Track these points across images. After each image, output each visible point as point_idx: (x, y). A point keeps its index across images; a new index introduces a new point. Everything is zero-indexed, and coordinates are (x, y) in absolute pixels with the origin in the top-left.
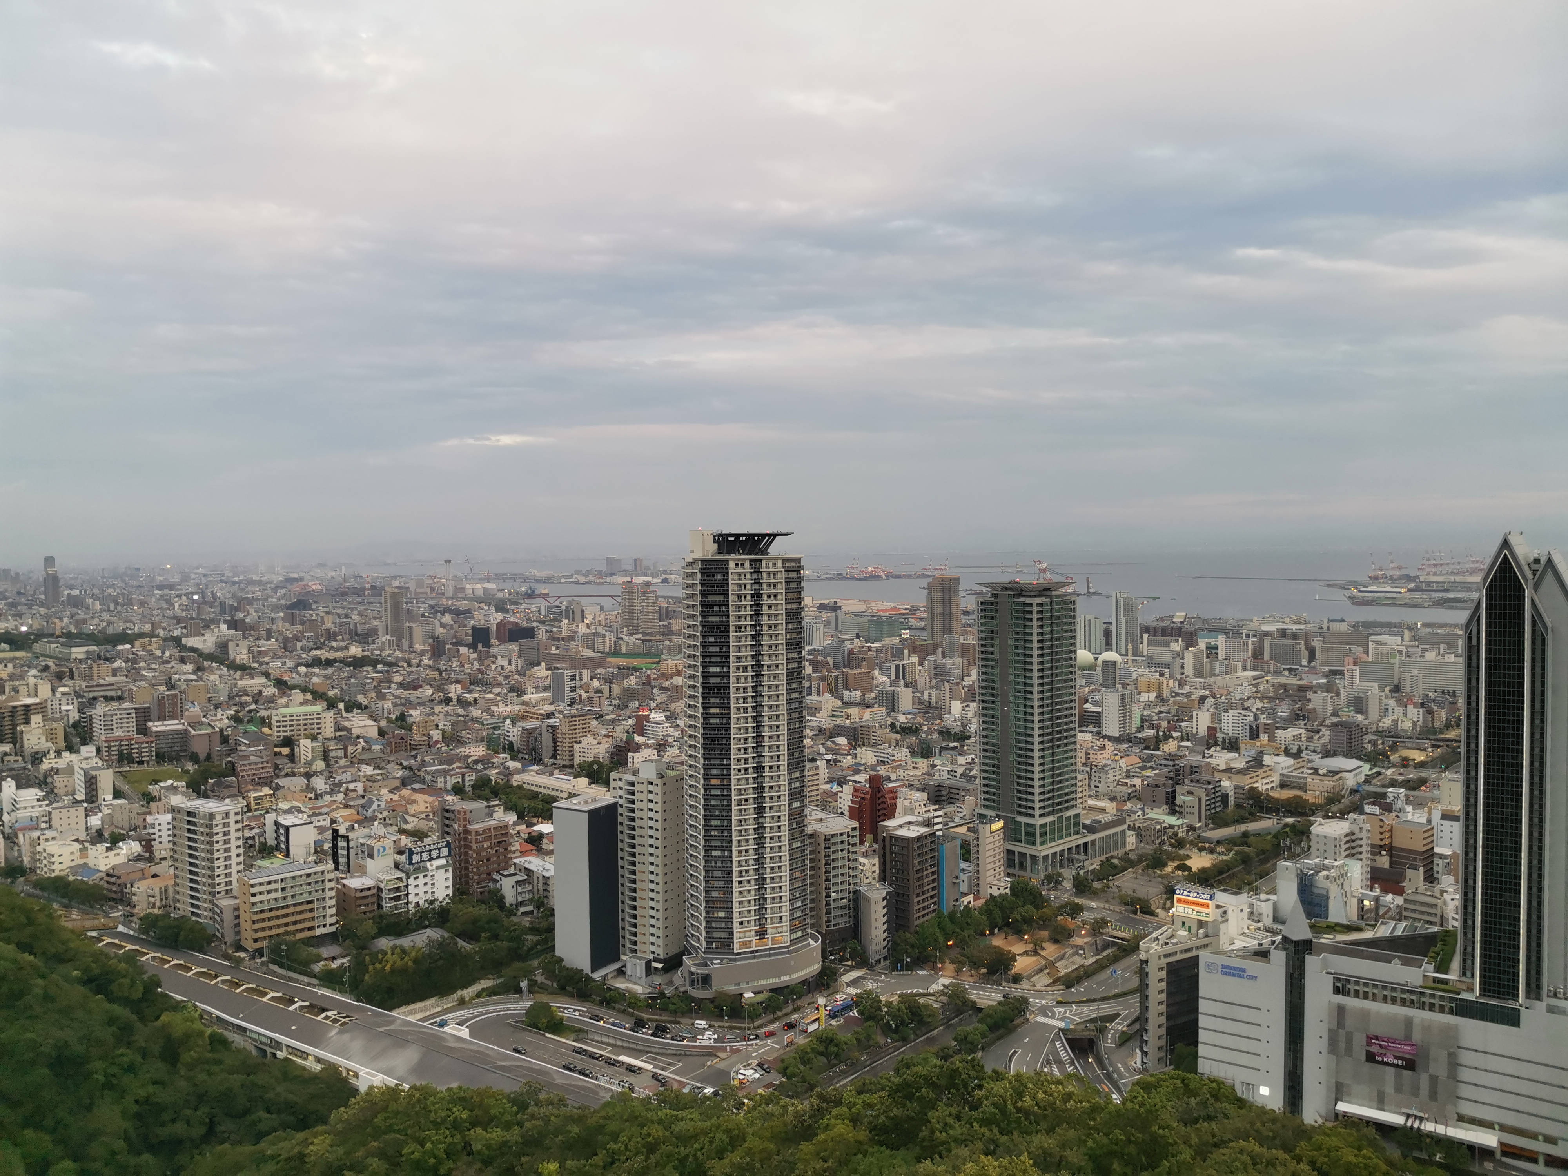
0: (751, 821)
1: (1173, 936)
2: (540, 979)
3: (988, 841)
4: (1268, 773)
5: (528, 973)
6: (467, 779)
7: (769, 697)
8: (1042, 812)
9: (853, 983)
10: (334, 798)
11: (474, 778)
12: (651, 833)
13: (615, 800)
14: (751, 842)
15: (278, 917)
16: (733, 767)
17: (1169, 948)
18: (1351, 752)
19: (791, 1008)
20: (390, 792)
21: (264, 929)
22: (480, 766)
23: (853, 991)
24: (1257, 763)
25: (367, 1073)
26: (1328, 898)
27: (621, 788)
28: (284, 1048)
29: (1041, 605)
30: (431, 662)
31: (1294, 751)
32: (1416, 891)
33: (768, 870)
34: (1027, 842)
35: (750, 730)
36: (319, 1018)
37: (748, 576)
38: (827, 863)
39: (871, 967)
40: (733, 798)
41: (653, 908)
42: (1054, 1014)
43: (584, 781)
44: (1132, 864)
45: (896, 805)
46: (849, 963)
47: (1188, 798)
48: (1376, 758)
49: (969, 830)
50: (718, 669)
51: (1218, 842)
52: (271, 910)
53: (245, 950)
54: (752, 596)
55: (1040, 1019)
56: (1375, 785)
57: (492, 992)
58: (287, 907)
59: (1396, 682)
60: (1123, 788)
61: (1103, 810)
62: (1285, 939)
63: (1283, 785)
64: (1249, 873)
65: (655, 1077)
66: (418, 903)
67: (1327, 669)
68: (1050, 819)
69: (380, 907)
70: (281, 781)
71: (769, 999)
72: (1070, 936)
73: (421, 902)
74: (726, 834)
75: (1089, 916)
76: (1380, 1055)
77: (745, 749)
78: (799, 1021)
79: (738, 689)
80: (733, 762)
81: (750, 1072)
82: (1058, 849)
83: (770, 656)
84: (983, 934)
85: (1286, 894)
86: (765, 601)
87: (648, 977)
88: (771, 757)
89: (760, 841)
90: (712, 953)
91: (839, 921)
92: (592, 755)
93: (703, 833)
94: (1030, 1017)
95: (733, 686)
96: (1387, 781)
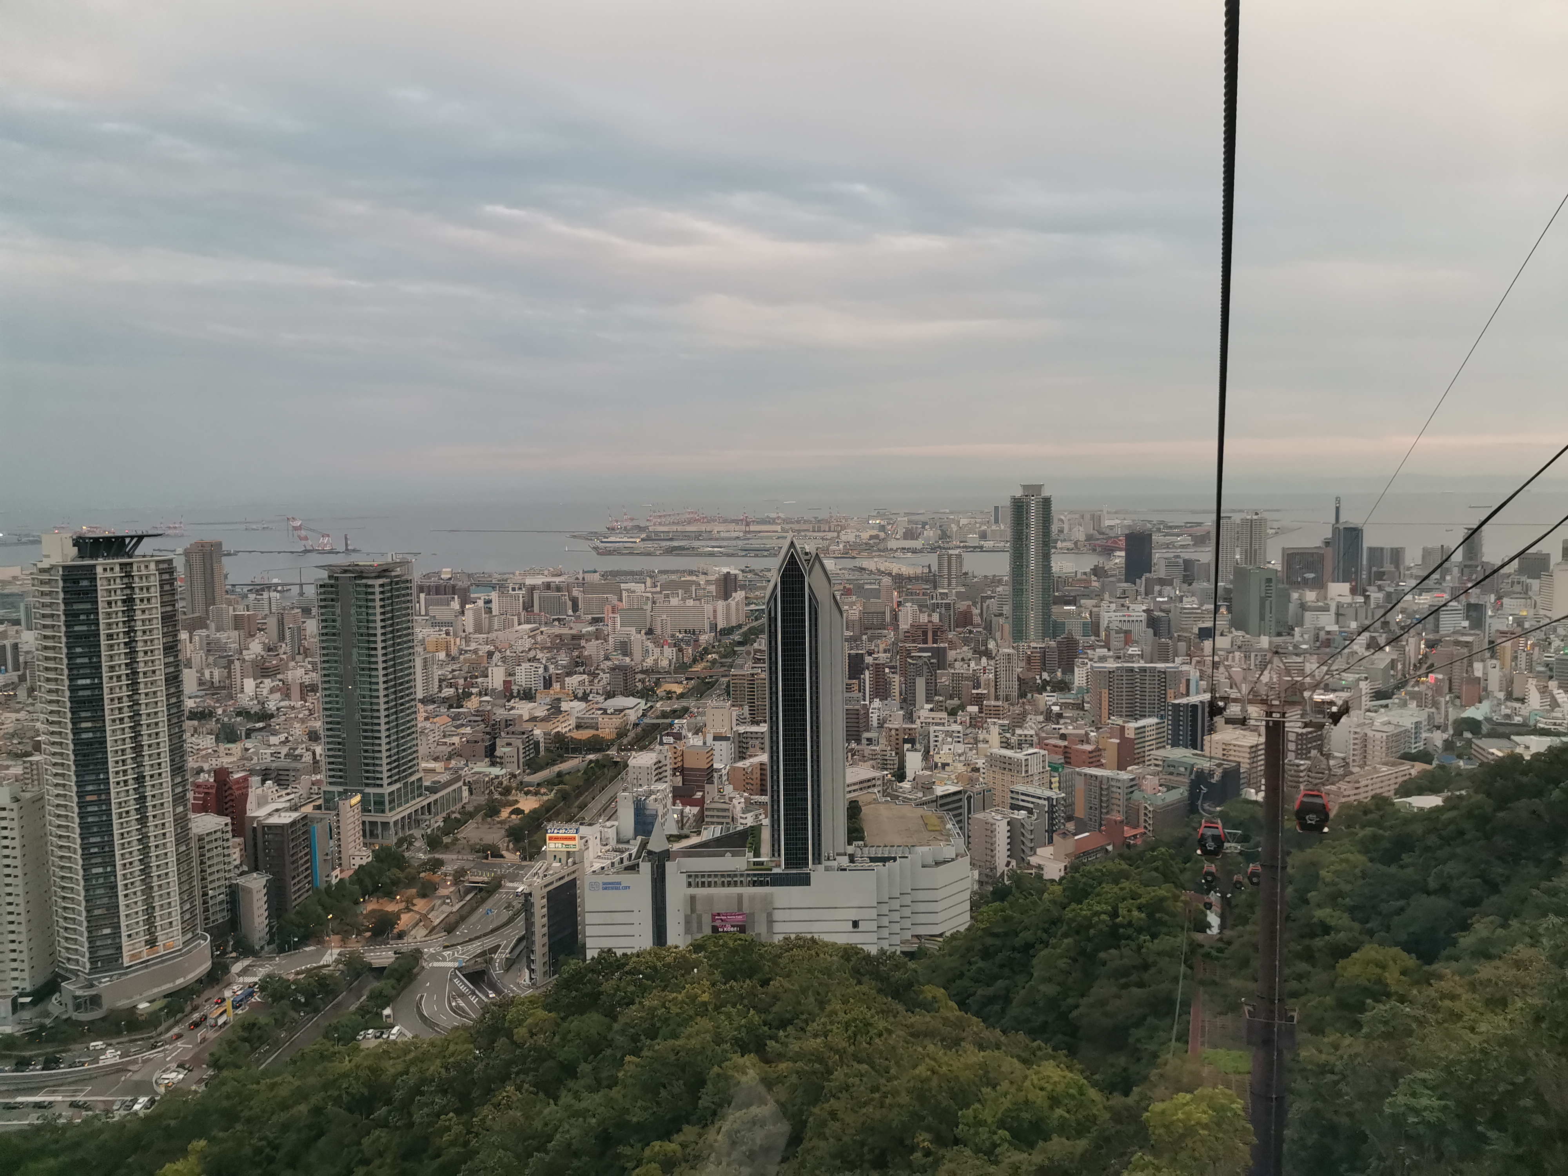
0: (134, 833)
1: (548, 869)
3: (349, 815)
4: (566, 718)
7: (146, 704)
8: (390, 780)
9: (244, 972)
12: (7, 861)
14: (135, 853)
16: (111, 780)
17: (547, 880)
18: (627, 692)
19: (190, 1008)
23: (251, 979)
24: (555, 710)
26: (657, 817)
29: (382, 586)
31: (581, 695)
32: (713, 801)
33: (155, 879)
34: (378, 811)
37: (118, 581)
38: (202, 863)
39: (257, 954)
40: (113, 812)
42: (443, 956)
44: (471, 815)
45: (245, 796)
46: (234, 954)
47: (507, 749)
48: (647, 693)
49: (317, 807)
50: (88, 681)
51: (539, 785)
54: (124, 601)
55: (433, 964)
56: (651, 718)
59: (648, 627)
60: (441, 748)
61: (433, 771)
62: (650, 853)
63: (579, 727)
64: (571, 807)
65: (72, 1105)
67: (590, 617)
68: (398, 785)
71: (167, 1006)
72: (436, 889)
74: (107, 849)
75: (449, 868)
76: (722, 927)
77: (123, 761)
78: (204, 1018)
79: (112, 700)
80: (111, 775)
81: (174, 1075)
82: (406, 813)
83: (146, 662)
84: (357, 903)
85: (626, 819)
86: (138, 606)
87: (17, 1015)
88: (152, 765)
89: (145, 851)
90: (98, 973)
91: (219, 916)
93: (80, 852)
94: (425, 964)
95: (106, 697)
96: (658, 713)
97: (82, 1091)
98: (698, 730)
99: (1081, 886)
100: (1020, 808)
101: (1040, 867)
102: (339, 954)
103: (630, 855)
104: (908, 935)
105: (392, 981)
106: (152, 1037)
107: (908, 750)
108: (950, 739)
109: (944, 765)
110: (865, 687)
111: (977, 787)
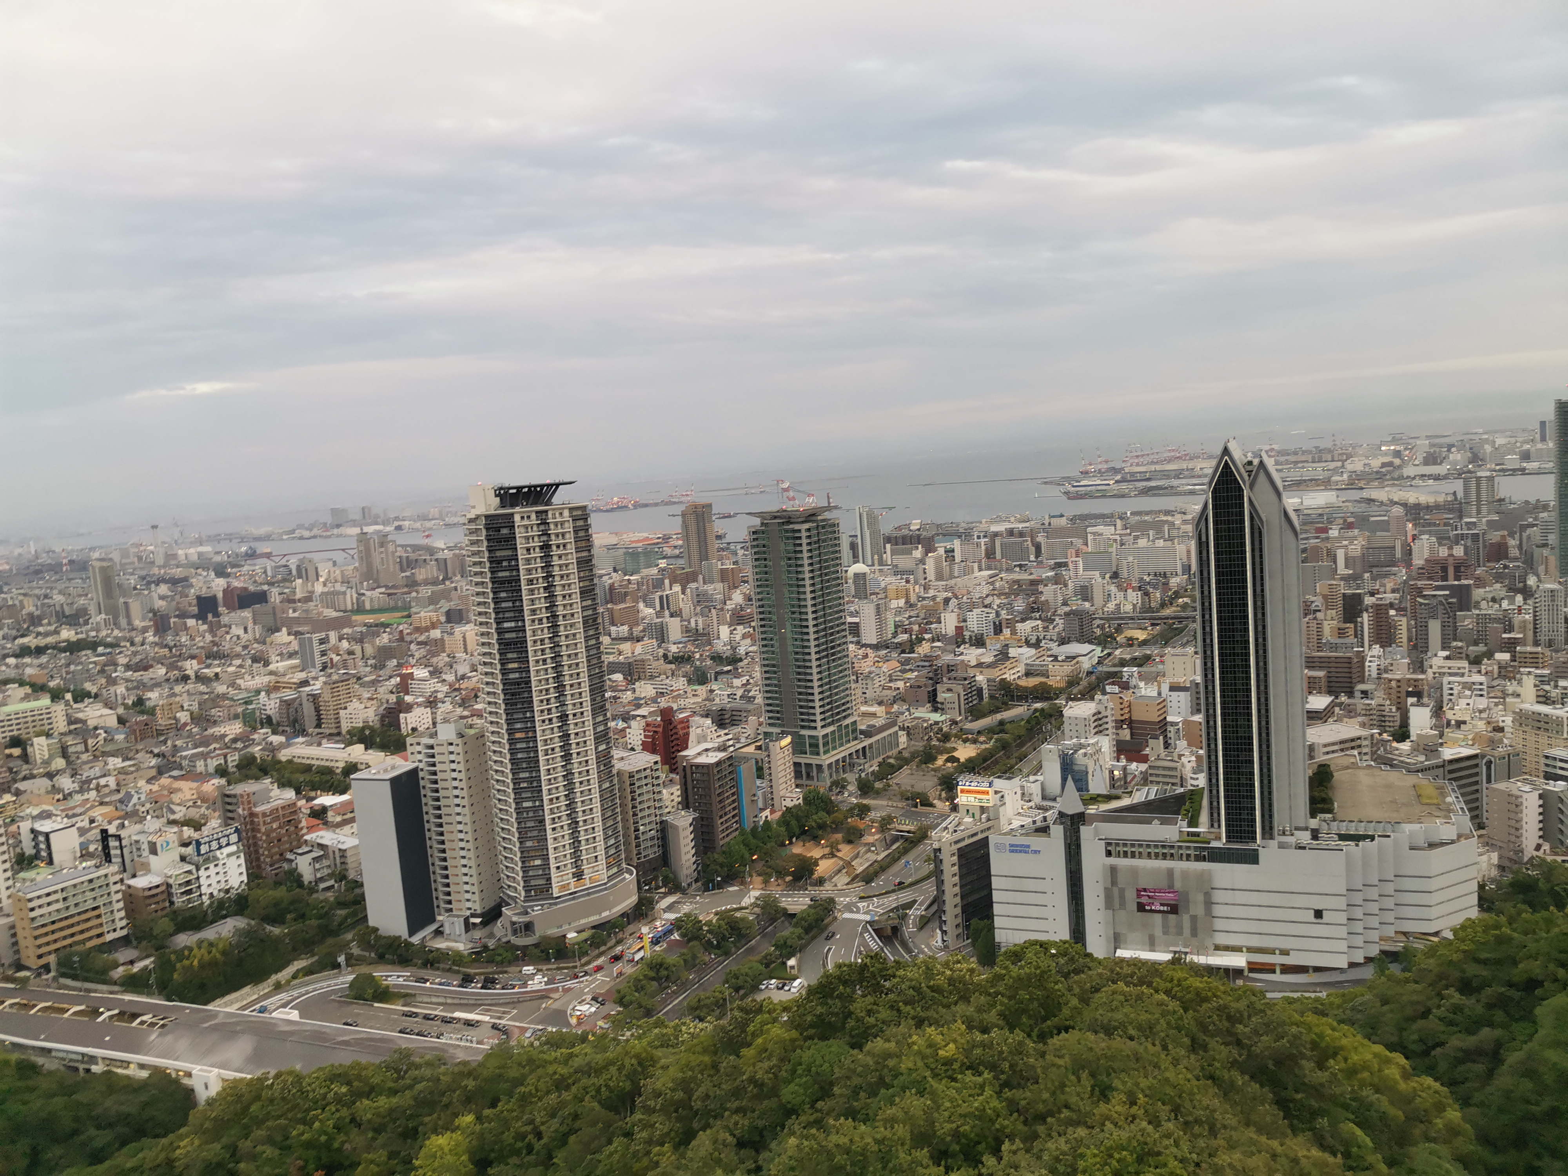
0: (560, 769)
1: (959, 824)
2: (356, 951)
3: (779, 757)
4: (1014, 664)
5: (344, 947)
6: (229, 759)
7: (567, 646)
8: (823, 723)
9: (670, 908)
10: (86, 796)
11: (237, 757)
12: (456, 792)
13: (415, 764)
14: (561, 789)
15: (62, 929)
16: (537, 719)
17: (958, 835)
18: (1083, 639)
19: (614, 941)
20: (149, 781)
21: (48, 944)
22: (239, 745)
23: (672, 916)
24: (1003, 656)
25: (200, 1070)
26: (1087, 773)
27: (420, 753)
28: (100, 1061)
29: (808, 530)
30: (156, 639)
31: (1033, 641)
32: (1158, 758)
33: (580, 814)
34: (812, 753)
35: (551, 680)
36: (134, 1024)
37: (535, 528)
38: (633, 799)
39: (683, 891)
40: (540, 749)
41: (465, 866)
42: (858, 909)
43: (361, 747)
44: (906, 762)
45: (688, 734)
46: (663, 890)
47: (948, 695)
48: (1104, 640)
49: (759, 748)
50: (513, 624)
51: (979, 732)
52: (53, 922)
53: (28, 968)
54: (541, 548)
55: (847, 915)
56: (1106, 666)
57: (309, 971)
58: (72, 916)
59: (1114, 569)
60: (888, 692)
61: (874, 715)
62: (1061, 815)
63: (1028, 674)
64: (1008, 758)
65: (495, 1027)
66: (211, 894)
67: (1053, 562)
68: (831, 729)
69: (172, 903)
70: (22, 786)
71: (593, 937)
72: (861, 836)
73: (215, 893)
74: (535, 784)
75: (876, 815)
76: (1149, 904)
77: (548, 700)
78: (625, 952)
79: (535, 642)
80: (536, 714)
81: (587, 1007)
82: (840, 756)
83: (565, 606)
84: (783, 845)
85: (1052, 772)
86: (555, 552)
87: (468, 933)
88: (574, 705)
89: (570, 787)
90: (533, 901)
91: (649, 851)
92: (361, 720)
93: (511, 786)
94: (838, 915)
95: (530, 639)
96: (1116, 661)
97: (506, 1014)
98: (1152, 680)
100: (1557, 778)
102: (758, 897)
104: (1390, 931)
106: (577, 967)
107: (1412, 705)
108: (1468, 693)
109: (1459, 724)
110: (1362, 631)
111: (1500, 749)
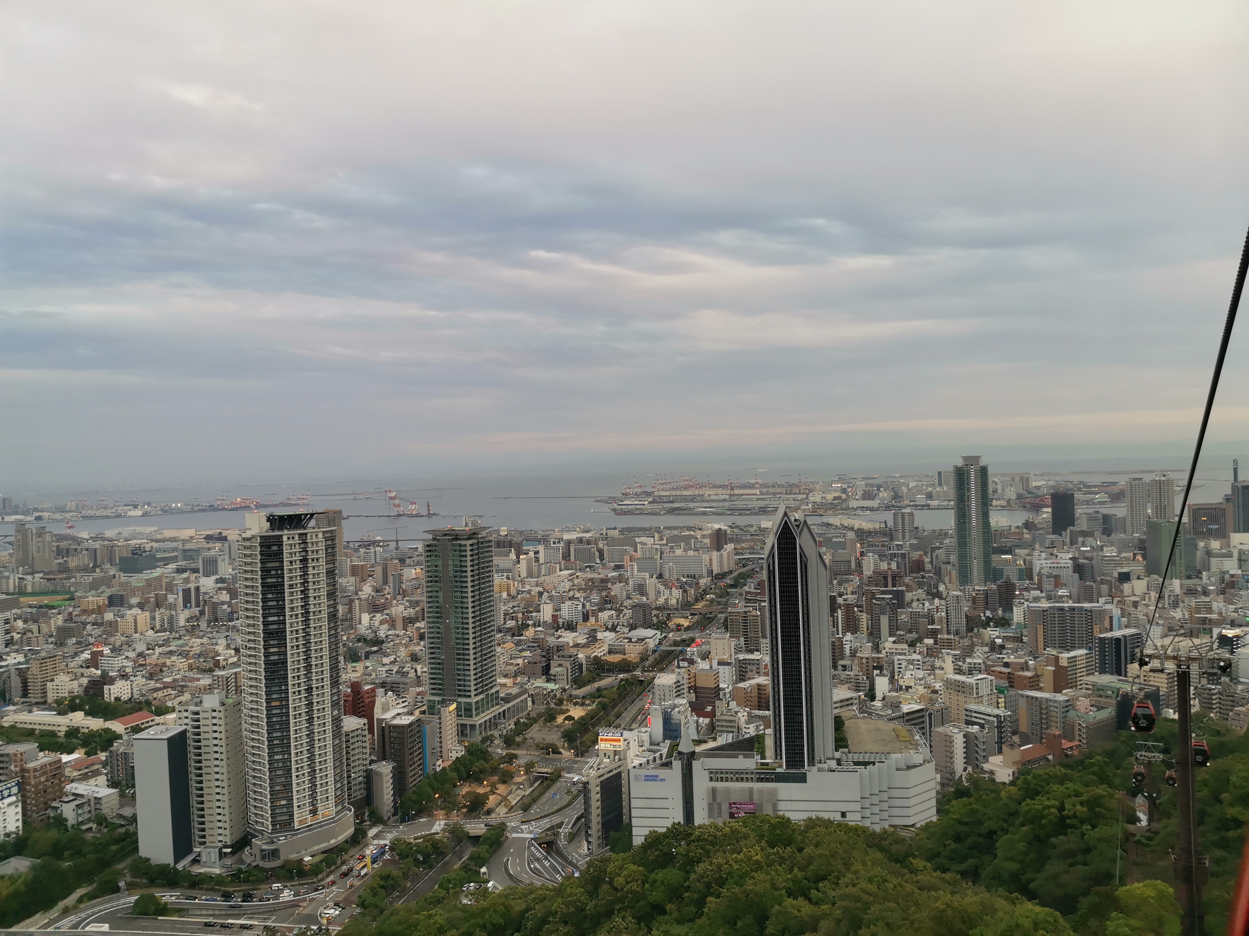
0: (304, 730)
1: (600, 763)
2: (132, 878)
3: (448, 719)
4: (601, 644)
7: (315, 635)
8: (476, 692)
9: (376, 837)
12: (216, 749)
13: (185, 727)
14: (305, 745)
16: (290, 691)
18: (646, 625)
19: (340, 862)
23: (383, 841)
24: (593, 638)
27: (187, 718)
29: (471, 545)
31: (610, 627)
32: (722, 714)
33: (317, 764)
34: (466, 716)
35: (302, 661)
37: (297, 546)
38: (347, 753)
39: (385, 823)
40: (291, 714)
41: (219, 807)
42: (521, 829)
43: (79, 714)
44: (535, 721)
45: (374, 702)
46: (369, 823)
47: (559, 669)
48: (661, 626)
50: (276, 618)
51: (583, 697)
54: (301, 561)
55: (515, 835)
56: (666, 646)
57: (91, 897)
59: (658, 572)
60: (511, 667)
62: (680, 753)
63: (610, 652)
64: (609, 716)
67: (613, 564)
68: (481, 696)
71: (324, 859)
72: (513, 777)
74: (285, 741)
75: (522, 761)
77: (298, 676)
78: (351, 870)
79: (292, 632)
80: (290, 687)
81: (332, 911)
82: (487, 718)
83: (315, 605)
84: (455, 786)
85: (656, 726)
86: (311, 564)
87: (222, 860)
88: (318, 680)
89: (311, 743)
90: (277, 833)
91: (358, 793)
92: (66, 691)
93: (266, 743)
94: (508, 835)
95: (288, 630)
96: (671, 642)
97: (269, 919)
98: (705, 656)
99: (1032, 786)
100: (973, 723)
101: (992, 772)
102: (445, 824)
103: (661, 755)
105: (487, 847)
106: (314, 883)
107: (877, 675)
108: (911, 667)
109: (908, 688)
110: (838, 623)
111: (937, 705)
